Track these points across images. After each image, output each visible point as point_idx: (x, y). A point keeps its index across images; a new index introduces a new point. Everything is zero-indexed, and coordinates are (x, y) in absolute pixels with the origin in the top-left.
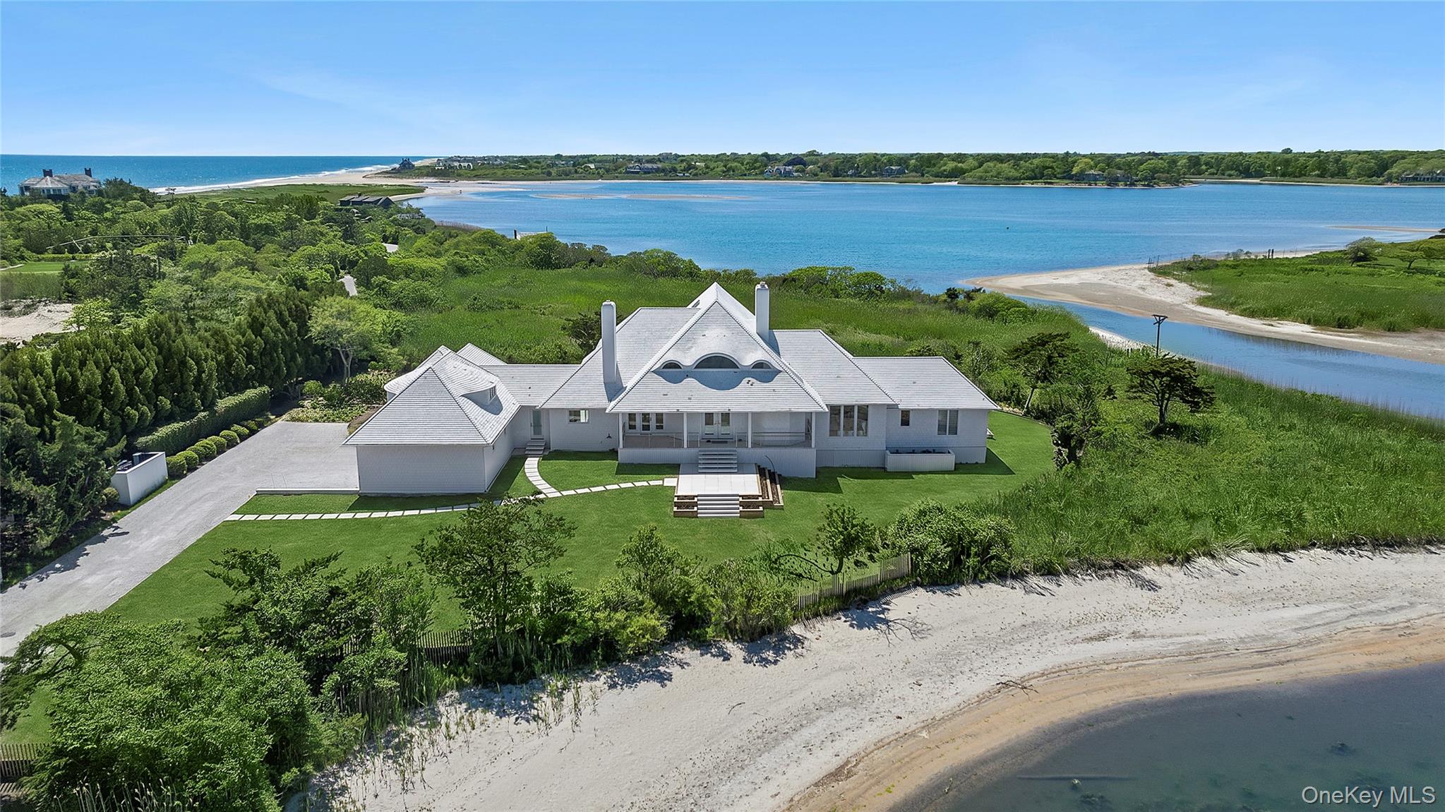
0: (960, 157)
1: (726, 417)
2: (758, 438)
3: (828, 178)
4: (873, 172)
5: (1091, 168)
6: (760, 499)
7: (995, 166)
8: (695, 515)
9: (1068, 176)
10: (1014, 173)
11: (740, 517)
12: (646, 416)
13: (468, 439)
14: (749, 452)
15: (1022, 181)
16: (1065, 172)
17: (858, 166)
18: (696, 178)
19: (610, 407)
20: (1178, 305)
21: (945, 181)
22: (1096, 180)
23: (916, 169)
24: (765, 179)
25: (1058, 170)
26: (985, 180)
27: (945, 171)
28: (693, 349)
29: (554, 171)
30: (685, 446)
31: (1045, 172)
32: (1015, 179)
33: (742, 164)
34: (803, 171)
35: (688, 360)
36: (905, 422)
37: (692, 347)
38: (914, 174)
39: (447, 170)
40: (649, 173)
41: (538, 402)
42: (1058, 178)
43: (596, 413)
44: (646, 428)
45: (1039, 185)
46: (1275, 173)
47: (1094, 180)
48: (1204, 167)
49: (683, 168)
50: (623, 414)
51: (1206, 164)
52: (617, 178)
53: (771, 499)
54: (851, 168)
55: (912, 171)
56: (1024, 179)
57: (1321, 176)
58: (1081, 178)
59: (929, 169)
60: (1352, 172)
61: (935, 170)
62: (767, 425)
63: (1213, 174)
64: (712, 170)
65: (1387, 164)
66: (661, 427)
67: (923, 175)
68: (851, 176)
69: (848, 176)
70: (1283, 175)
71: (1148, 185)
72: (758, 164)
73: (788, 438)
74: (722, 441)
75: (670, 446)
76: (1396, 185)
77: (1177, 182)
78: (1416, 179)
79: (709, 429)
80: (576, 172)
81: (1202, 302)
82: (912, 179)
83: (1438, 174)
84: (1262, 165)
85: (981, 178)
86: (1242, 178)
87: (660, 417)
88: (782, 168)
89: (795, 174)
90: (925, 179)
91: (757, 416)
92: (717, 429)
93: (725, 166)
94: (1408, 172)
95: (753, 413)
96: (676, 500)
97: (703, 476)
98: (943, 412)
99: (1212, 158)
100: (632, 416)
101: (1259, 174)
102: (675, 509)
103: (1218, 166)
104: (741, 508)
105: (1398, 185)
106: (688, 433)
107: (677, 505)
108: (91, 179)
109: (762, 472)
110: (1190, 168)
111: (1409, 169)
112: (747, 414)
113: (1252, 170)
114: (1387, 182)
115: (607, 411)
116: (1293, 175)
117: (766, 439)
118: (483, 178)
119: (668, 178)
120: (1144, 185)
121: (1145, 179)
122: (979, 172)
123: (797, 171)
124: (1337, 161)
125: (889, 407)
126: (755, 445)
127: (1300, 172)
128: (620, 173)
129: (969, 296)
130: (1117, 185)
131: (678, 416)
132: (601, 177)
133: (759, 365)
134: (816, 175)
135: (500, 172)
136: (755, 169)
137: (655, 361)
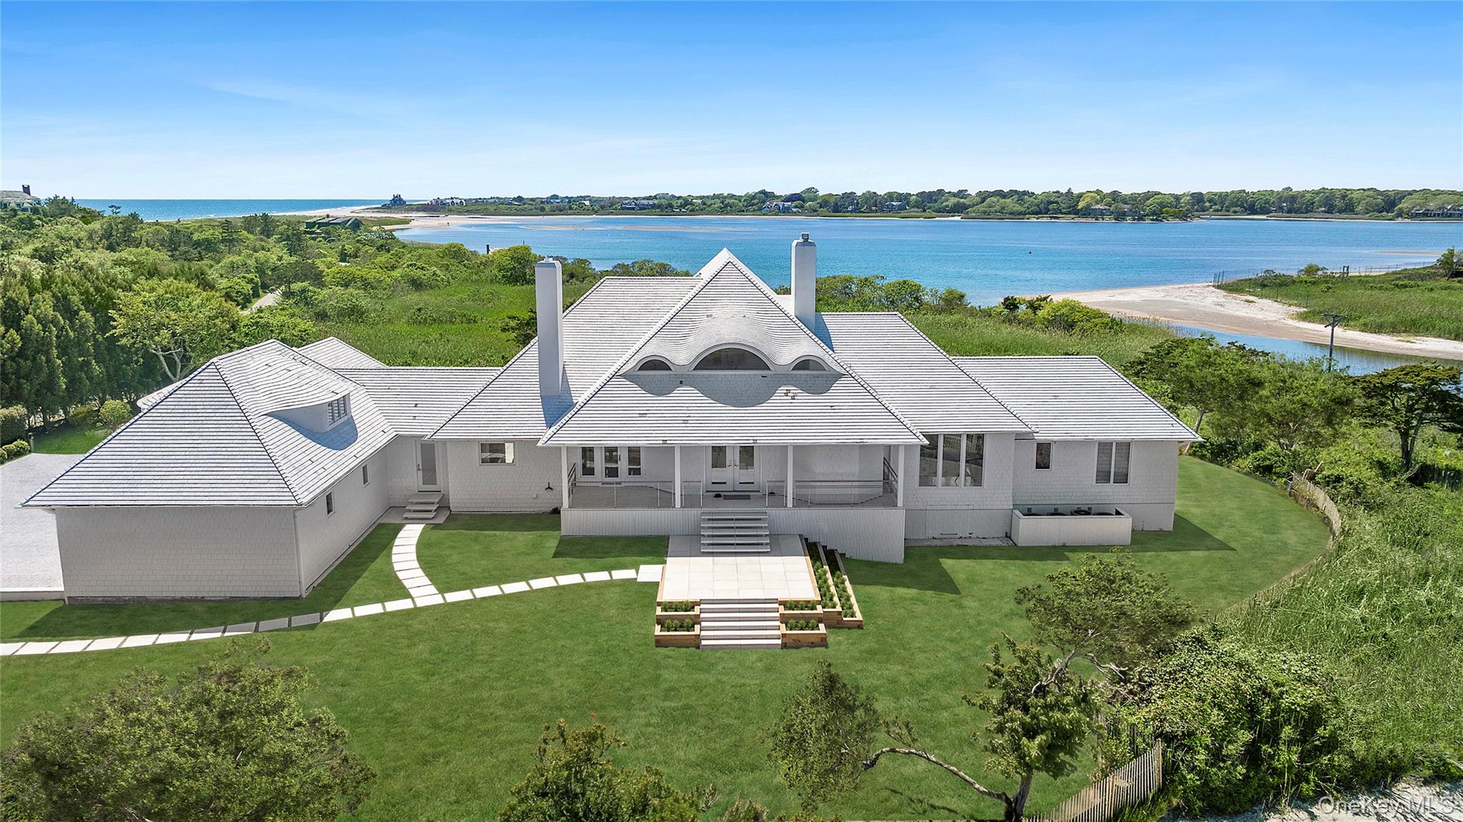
0: (962, 194)
1: (747, 453)
2: (804, 491)
3: (828, 214)
4: (874, 208)
5: (1097, 203)
6: (819, 610)
7: (998, 201)
8: (696, 642)
9: (1074, 211)
10: (1018, 208)
11: (784, 646)
12: (611, 453)
13: (265, 495)
14: (789, 516)
15: (1027, 216)
16: (1070, 207)
17: (858, 203)
18: (693, 213)
19: (546, 436)
20: (1275, 321)
21: (948, 216)
22: (1102, 214)
23: (917, 205)
24: (764, 215)
25: (1063, 205)
26: (989, 214)
27: (947, 206)
28: (691, 339)
29: (548, 207)
30: (678, 504)
31: (1051, 207)
32: (1020, 213)
33: (740, 201)
34: (802, 207)
35: (682, 355)
36: (1043, 464)
37: (688, 335)
38: (915, 209)
39: (436, 208)
40: (645, 209)
41: (426, 427)
42: (1063, 214)
43: (526, 446)
44: (612, 472)
45: (1045, 220)
46: (1281, 209)
47: (1098, 215)
48: (1207, 204)
49: (679, 204)
50: (569, 449)
51: (1210, 201)
52: (612, 213)
53: (839, 609)
54: (852, 204)
55: (913, 207)
56: (1029, 213)
57: (1329, 211)
58: (1087, 212)
59: (931, 205)
60: (1360, 208)
61: (936, 205)
62: (821, 469)
63: (1217, 210)
64: (709, 206)
65: (1395, 200)
66: (637, 472)
67: (925, 211)
68: (851, 212)
69: (848, 212)
70: (1289, 211)
71: (1157, 220)
72: (756, 201)
73: (856, 491)
74: (741, 496)
75: (652, 504)
76: (1406, 220)
77: (1186, 217)
78: (1426, 215)
79: (718, 474)
80: (571, 208)
81: (1304, 317)
82: (913, 214)
83: (1448, 210)
84: (1267, 202)
85: (985, 212)
86: (1248, 214)
87: (633, 455)
88: (781, 204)
89: (794, 210)
90: (927, 214)
91: (803, 452)
92: (732, 474)
93: (722, 202)
94: (1418, 208)
95: (797, 448)
96: (659, 611)
97: (710, 559)
98: (1104, 447)
99: (1216, 195)
100: (587, 452)
101: (1264, 211)
102: (657, 630)
103: (1222, 203)
104: (783, 630)
105: (1409, 221)
106: (683, 482)
107: (660, 621)
108: (28, 197)
109: (813, 550)
110: (1193, 205)
111: (1419, 204)
112: (784, 448)
113: (1257, 206)
114: (1398, 217)
115: (539, 444)
116: (1297, 211)
117: (818, 491)
118: (475, 213)
119: (664, 213)
120: (1152, 220)
121: (1154, 213)
122: (981, 208)
123: (796, 207)
124: (1344, 197)
125: (1020, 437)
126: (800, 502)
127: (1306, 208)
128: (616, 209)
129: (1034, 307)
130: (1124, 219)
131: (666, 451)
132: (596, 213)
133: (804, 364)
134: (815, 211)
135: (492, 208)
136: (753, 205)
137: (627, 358)
